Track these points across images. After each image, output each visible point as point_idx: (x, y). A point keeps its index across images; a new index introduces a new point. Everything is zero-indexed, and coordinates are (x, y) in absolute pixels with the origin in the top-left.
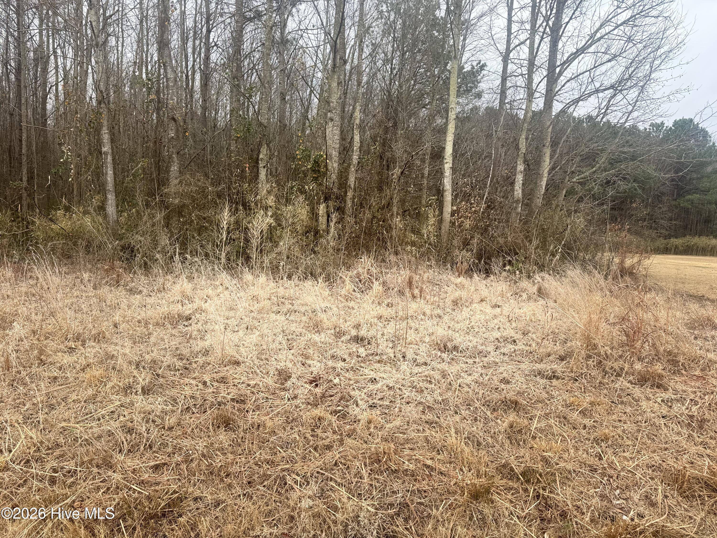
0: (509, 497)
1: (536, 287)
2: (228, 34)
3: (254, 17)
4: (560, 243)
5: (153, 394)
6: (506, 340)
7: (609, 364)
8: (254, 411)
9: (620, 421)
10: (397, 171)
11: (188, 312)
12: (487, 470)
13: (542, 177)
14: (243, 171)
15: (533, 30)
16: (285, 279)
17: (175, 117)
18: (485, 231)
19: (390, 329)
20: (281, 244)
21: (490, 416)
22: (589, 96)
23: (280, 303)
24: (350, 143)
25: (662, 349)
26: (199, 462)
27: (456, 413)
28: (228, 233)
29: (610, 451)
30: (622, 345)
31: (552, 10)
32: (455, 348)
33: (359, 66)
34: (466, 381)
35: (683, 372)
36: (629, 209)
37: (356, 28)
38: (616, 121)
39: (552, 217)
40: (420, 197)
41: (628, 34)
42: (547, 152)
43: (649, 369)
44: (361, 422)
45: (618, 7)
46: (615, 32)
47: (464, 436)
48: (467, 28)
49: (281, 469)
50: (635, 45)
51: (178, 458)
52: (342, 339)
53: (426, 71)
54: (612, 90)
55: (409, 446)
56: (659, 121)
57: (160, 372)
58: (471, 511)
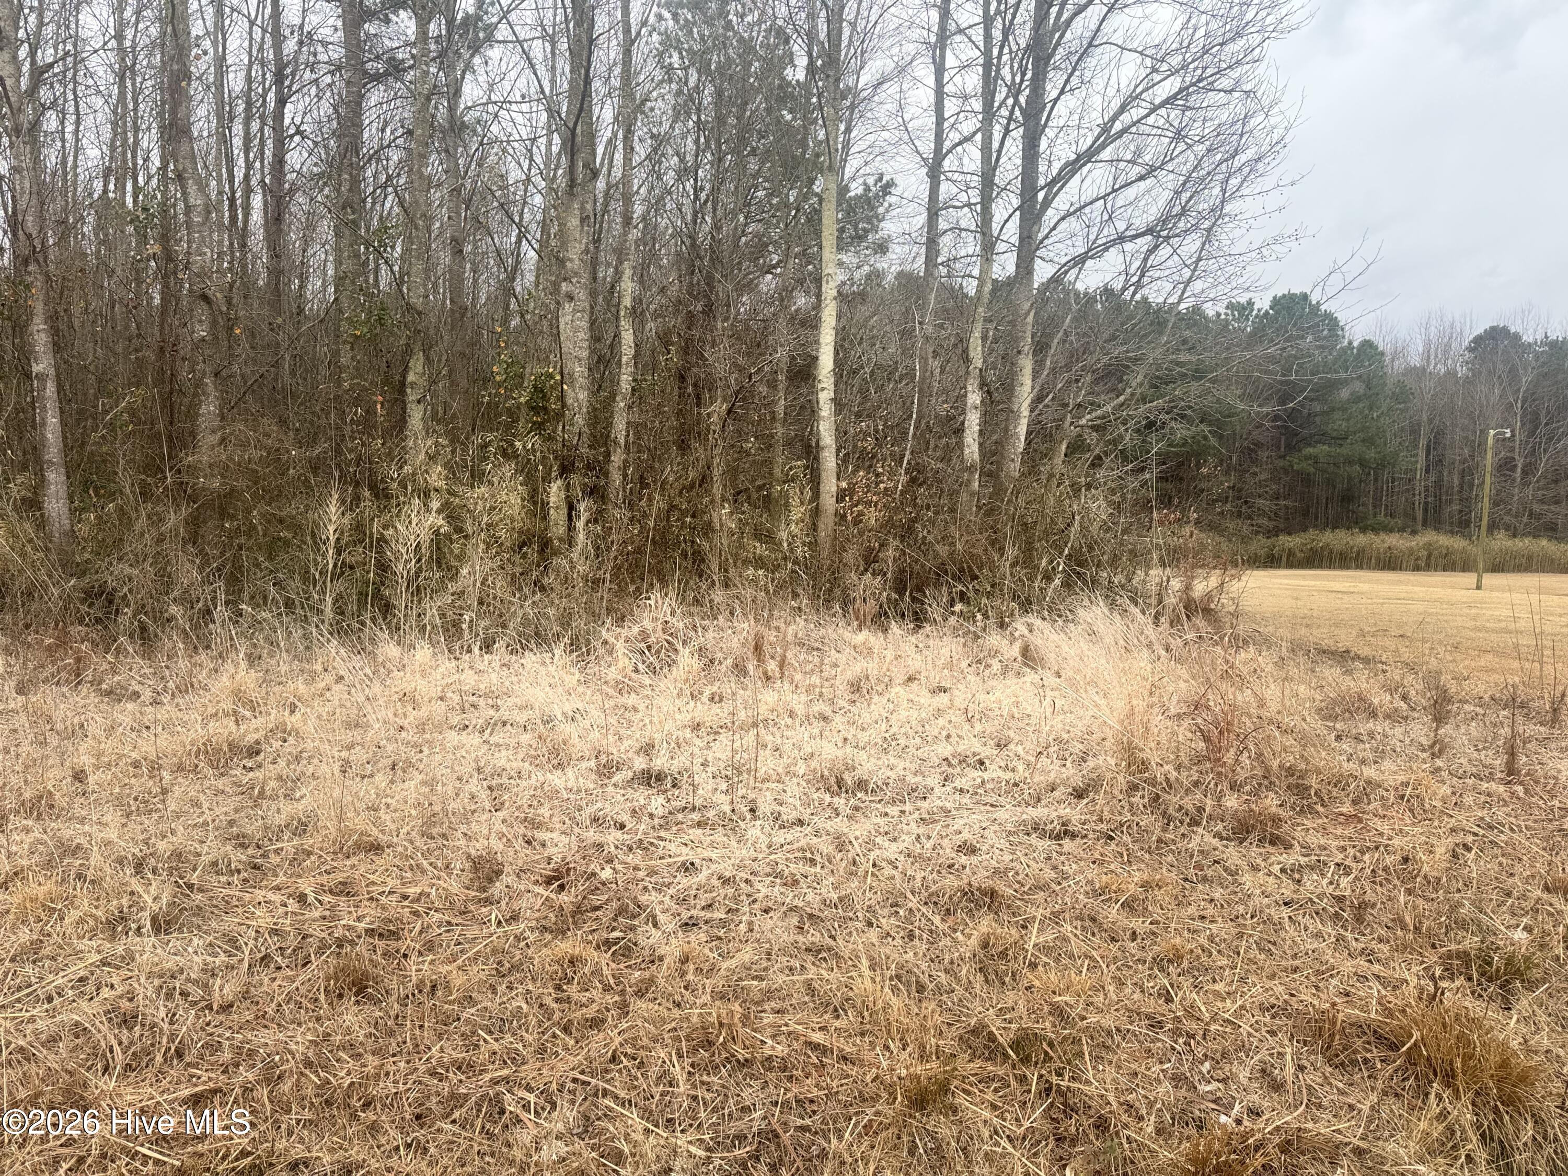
0: (990, 1096)
1: (1017, 646)
2: (326, 107)
3: (387, 74)
4: (1061, 553)
5: (180, 930)
6: (963, 761)
7: (1174, 799)
8: (420, 954)
9: (1203, 918)
10: (717, 409)
11: (251, 738)
12: (941, 1042)
13: (1017, 416)
14: (370, 411)
15: (989, 113)
16: (476, 650)
17: (210, 293)
18: (907, 531)
19: (721, 750)
20: (464, 572)
21: (941, 926)
22: (1106, 249)
23: (467, 706)
24: (612, 346)
25: (1275, 764)
26: (298, 1080)
27: (870, 924)
28: (339, 552)
29: (1186, 982)
30: (1198, 760)
31: (1023, 74)
32: (861, 785)
33: (626, 180)
34: (886, 854)
35: (1319, 808)
36: (1194, 478)
37: (616, 100)
38: (1161, 300)
39: (1042, 500)
40: (768, 463)
41: (1176, 124)
42: (1026, 364)
43: (1253, 806)
44: (666, 961)
45: (1155, 70)
46: (1151, 120)
47: (888, 974)
48: (852, 107)
49: (491, 1079)
50: (1189, 146)
51: (246, 1075)
52: (613, 780)
53: (770, 195)
54: (1150, 237)
55: (773, 1004)
56: (1243, 300)
57: (194, 878)
58: (911, 1134)
